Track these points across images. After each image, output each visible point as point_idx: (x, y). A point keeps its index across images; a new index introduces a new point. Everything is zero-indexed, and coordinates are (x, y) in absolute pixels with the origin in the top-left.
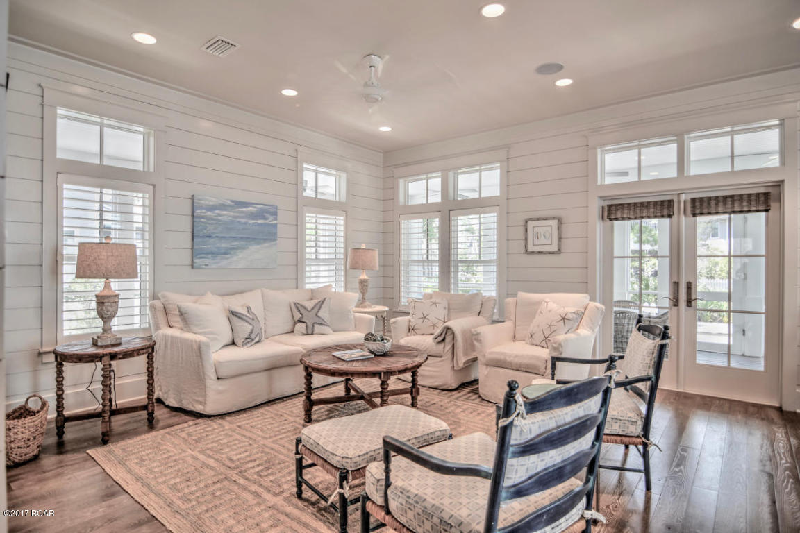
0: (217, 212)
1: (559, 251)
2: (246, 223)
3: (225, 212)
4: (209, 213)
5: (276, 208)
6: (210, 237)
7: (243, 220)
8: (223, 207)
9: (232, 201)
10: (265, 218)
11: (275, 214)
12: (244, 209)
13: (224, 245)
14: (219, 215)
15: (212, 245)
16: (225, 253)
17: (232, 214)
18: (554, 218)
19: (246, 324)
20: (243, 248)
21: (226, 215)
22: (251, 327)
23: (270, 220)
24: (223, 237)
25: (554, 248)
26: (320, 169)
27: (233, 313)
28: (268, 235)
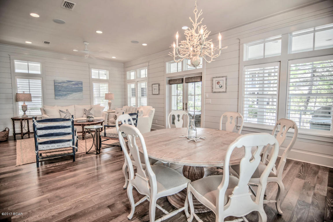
0: (62, 84)
1: (159, 94)
2: (72, 87)
3: (64, 84)
4: (59, 84)
5: (82, 82)
6: (60, 91)
7: (71, 86)
8: (64, 82)
9: (67, 81)
10: (78, 85)
11: (82, 84)
12: (71, 83)
13: (65, 93)
14: (63, 85)
15: (61, 93)
16: (65, 95)
17: (67, 84)
18: (157, 84)
19: (64, 114)
20: (71, 94)
21: (65, 85)
22: (66, 115)
23: (80, 86)
24: (64, 91)
25: (158, 93)
26: (100, 70)
27: (60, 111)
28: (80, 90)
